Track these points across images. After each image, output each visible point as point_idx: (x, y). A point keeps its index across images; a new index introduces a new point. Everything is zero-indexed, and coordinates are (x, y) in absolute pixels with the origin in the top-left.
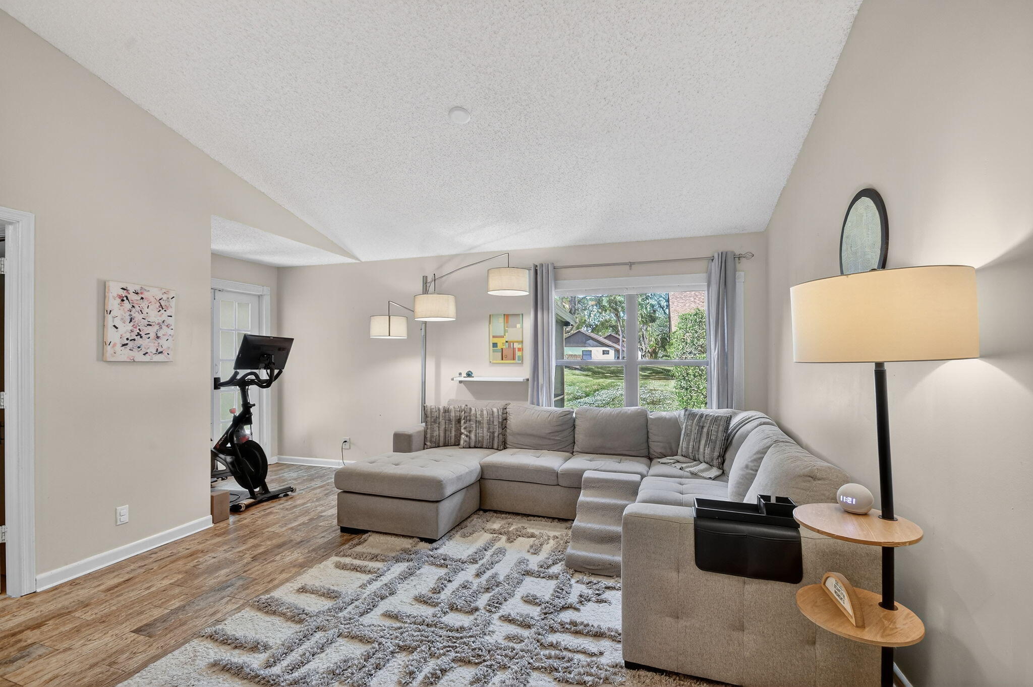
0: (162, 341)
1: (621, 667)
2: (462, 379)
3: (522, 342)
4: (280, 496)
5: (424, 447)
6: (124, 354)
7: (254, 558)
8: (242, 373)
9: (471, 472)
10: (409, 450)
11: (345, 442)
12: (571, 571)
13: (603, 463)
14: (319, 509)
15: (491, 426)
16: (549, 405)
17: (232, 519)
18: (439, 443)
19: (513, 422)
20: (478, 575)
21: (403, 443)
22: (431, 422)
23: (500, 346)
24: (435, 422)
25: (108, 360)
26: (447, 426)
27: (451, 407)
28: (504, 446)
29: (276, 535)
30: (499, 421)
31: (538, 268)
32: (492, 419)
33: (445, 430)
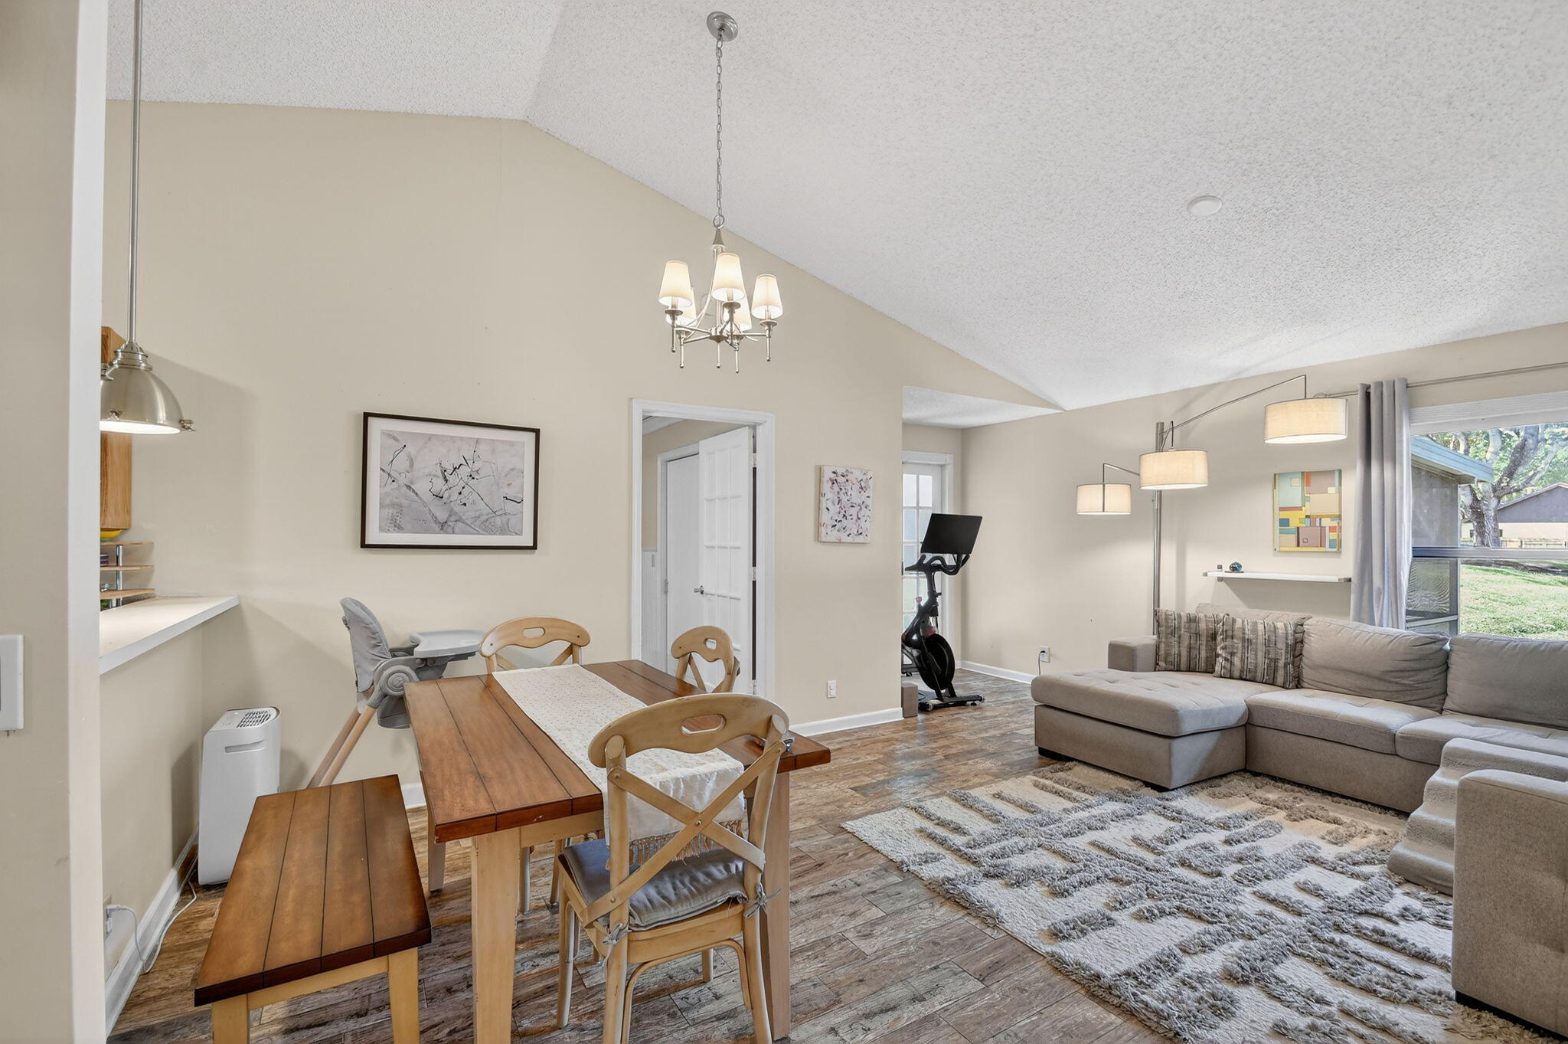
0: (862, 522)
1: (1450, 999)
2: (1222, 574)
3: (1339, 517)
4: (968, 703)
5: (1155, 668)
6: (833, 535)
7: (947, 757)
8: (929, 556)
9: (1228, 709)
10: (1132, 668)
11: (1044, 652)
12: (1397, 879)
13: (1500, 731)
14: (1013, 726)
15: (1272, 650)
16: (1395, 626)
17: (920, 717)
18: (1179, 665)
19: (1314, 647)
20: (1228, 842)
21: (1122, 657)
22: (1167, 634)
23: (1294, 523)
24: (1173, 634)
25: (823, 540)
26: (1192, 642)
27: (1202, 615)
28: (1297, 683)
29: (964, 741)
30: (1287, 644)
31: (1372, 391)
32: (1273, 638)
33: (1190, 648)
